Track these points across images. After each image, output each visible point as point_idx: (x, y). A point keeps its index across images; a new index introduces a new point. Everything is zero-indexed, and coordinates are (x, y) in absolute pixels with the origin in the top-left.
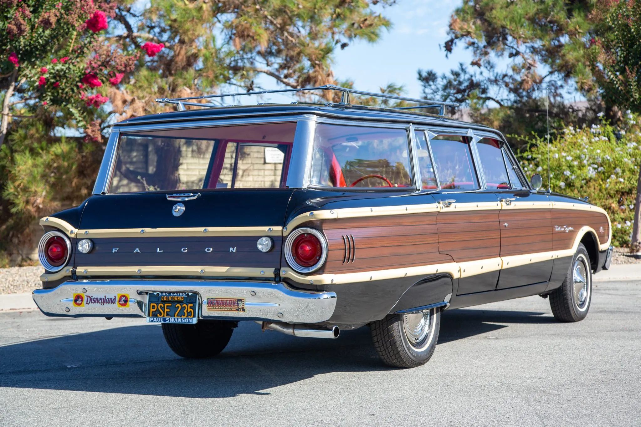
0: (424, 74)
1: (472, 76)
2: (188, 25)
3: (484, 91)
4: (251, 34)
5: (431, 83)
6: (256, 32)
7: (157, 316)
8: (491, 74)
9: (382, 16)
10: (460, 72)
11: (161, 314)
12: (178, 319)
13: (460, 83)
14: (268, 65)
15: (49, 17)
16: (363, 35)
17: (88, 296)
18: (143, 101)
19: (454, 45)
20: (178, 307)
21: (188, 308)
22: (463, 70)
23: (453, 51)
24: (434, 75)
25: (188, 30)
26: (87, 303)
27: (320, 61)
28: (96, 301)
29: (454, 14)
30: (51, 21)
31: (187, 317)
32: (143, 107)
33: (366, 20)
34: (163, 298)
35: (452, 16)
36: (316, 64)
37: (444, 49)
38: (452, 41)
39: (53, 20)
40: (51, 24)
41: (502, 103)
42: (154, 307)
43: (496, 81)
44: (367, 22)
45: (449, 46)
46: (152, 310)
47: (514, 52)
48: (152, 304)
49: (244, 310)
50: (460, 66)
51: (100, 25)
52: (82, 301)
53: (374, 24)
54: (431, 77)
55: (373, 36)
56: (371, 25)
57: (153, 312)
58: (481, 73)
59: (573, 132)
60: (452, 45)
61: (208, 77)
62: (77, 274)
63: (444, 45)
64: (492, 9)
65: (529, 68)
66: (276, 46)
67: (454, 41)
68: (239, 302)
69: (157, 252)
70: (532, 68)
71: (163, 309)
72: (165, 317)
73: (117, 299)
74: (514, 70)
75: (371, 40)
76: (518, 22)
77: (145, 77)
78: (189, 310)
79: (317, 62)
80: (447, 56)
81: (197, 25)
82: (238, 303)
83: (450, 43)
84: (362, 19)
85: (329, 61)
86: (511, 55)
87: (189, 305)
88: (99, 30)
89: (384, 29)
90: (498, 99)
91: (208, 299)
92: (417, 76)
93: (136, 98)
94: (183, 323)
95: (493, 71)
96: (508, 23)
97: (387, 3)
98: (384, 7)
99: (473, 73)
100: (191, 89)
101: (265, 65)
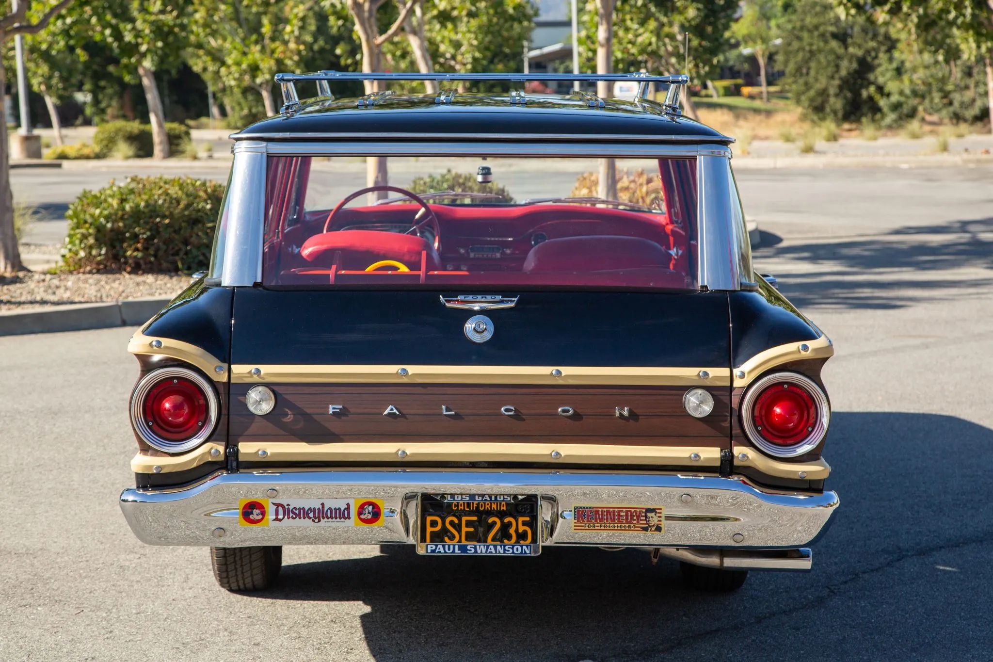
7: (443, 541)
11: (452, 538)
12: (495, 547)
17: (278, 505)
20: (494, 523)
21: (518, 524)
26: (277, 519)
28: (303, 513)
31: (517, 542)
34: (457, 505)
42: (434, 524)
46: (429, 529)
48: (429, 519)
49: (659, 529)
52: (263, 514)
57: (432, 532)
62: (241, 459)
68: (649, 515)
69: (441, 414)
71: (458, 528)
72: (464, 542)
73: (354, 511)
78: (521, 529)
82: (646, 516)
87: (521, 519)
91: (575, 508)
94: (509, 553)
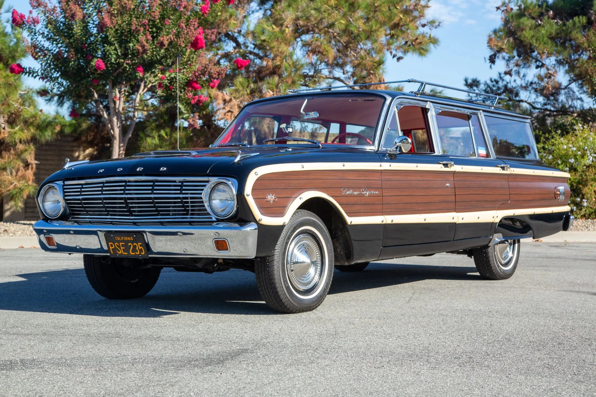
0: (470, 81)
1: (507, 83)
2: (275, 44)
3: (517, 95)
4: (321, 50)
5: (475, 88)
6: (325, 49)
8: (523, 81)
9: (432, 36)
10: (499, 79)
13: (499, 88)
14: (344, 74)
15: (163, 40)
16: (414, 50)
18: (238, 100)
19: (496, 58)
22: (501, 78)
23: (496, 63)
24: (478, 82)
25: (274, 47)
27: (374, 71)
29: (491, 33)
30: (164, 43)
32: (238, 105)
33: (417, 39)
35: (490, 36)
36: (370, 73)
37: (489, 61)
38: (495, 55)
39: (166, 43)
40: (164, 45)
41: (533, 105)
43: (525, 88)
44: (418, 41)
45: (492, 60)
47: (540, 64)
50: (498, 75)
51: (199, 45)
53: (424, 42)
54: (476, 83)
55: (422, 51)
56: (420, 43)
58: (515, 81)
59: (582, 128)
60: (495, 58)
61: (287, 82)
63: (489, 58)
64: (522, 30)
65: (550, 77)
66: (342, 59)
67: (497, 55)
70: (552, 77)
74: (538, 78)
75: (421, 54)
76: (541, 41)
77: (240, 82)
79: (372, 72)
80: (491, 67)
81: (281, 44)
83: (493, 57)
84: (414, 38)
85: (381, 71)
86: (537, 67)
88: (199, 49)
89: (432, 45)
90: (529, 101)
92: (464, 82)
93: (233, 98)
95: (525, 79)
96: (534, 41)
97: (433, 26)
98: (430, 29)
99: (508, 81)
100: (273, 92)
101: (342, 74)
